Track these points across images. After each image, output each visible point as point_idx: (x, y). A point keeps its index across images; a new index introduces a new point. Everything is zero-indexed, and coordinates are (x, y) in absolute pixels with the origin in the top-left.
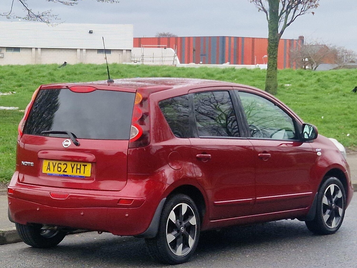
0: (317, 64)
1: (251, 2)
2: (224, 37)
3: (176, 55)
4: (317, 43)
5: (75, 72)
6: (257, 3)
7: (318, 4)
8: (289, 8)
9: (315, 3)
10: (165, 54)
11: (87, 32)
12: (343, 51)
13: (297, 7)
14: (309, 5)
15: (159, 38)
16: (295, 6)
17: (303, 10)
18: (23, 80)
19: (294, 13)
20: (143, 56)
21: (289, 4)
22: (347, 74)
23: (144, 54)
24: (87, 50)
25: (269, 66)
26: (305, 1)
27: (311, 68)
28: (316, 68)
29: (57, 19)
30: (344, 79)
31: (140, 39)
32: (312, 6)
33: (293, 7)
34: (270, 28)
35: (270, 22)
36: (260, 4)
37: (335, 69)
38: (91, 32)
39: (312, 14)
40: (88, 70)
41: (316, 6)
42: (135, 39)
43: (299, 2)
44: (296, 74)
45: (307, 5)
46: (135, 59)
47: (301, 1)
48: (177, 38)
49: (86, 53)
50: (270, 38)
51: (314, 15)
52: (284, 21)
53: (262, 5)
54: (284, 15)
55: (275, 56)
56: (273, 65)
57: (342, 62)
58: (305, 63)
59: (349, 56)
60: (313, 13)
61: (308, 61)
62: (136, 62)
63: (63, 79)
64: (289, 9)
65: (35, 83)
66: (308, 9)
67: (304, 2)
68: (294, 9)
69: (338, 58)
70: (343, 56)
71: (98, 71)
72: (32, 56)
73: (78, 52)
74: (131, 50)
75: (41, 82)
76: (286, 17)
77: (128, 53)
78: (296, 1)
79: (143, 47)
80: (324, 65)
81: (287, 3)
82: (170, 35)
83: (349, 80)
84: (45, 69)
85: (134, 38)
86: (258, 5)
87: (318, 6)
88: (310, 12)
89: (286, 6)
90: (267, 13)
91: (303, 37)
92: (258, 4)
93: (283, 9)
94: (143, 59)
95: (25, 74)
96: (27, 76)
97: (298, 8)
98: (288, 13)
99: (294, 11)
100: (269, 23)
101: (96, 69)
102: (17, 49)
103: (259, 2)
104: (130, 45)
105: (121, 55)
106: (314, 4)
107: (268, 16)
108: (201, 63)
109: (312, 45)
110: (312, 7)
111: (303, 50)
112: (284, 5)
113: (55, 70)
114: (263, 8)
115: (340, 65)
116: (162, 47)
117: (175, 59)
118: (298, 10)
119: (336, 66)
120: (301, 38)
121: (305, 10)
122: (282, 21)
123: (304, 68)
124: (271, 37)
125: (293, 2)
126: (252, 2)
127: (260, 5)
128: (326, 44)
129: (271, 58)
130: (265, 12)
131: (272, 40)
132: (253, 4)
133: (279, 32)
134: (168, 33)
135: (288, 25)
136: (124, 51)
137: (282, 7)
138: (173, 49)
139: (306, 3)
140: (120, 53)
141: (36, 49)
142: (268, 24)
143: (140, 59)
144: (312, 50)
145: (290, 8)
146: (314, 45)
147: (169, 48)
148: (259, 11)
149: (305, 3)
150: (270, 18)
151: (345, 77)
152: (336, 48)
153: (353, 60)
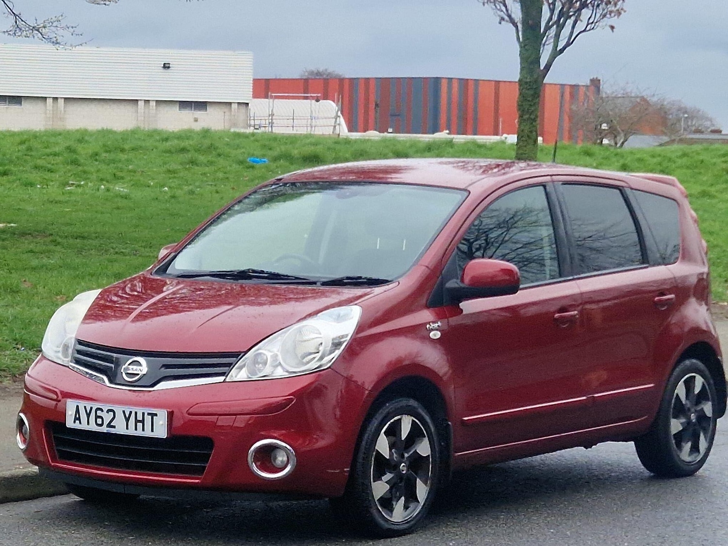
0: (625, 135)
1: (484, 4)
2: (437, 80)
3: (339, 113)
4: (627, 93)
5: (122, 146)
6: (497, 5)
7: (622, 9)
8: (563, 16)
9: (615, 6)
10: (317, 112)
11: (159, 65)
12: (680, 109)
13: (579, 15)
14: (604, 10)
15: (306, 81)
16: (575, 12)
17: (591, 21)
18: (11, 162)
19: (573, 27)
20: (273, 115)
21: (562, 8)
22: (685, 155)
23: (274, 112)
24: (158, 102)
25: (520, 137)
26: (596, 3)
27: (613, 143)
28: (623, 143)
29: (74, 35)
30: (677, 165)
31: (267, 81)
32: (611, 12)
33: (571, 14)
34: (524, 59)
35: (523, 45)
36: (504, 9)
37: (661, 145)
38: (167, 65)
39: (609, 29)
40: (149, 143)
41: (619, 13)
42: (256, 81)
43: (584, 5)
44: (579, 154)
45: (599, 12)
46: (257, 122)
47: (588, 2)
48: (341, 80)
49: (156, 109)
50: (525, 80)
51: (613, 31)
52: (552, 44)
53: (507, 10)
54: (553, 31)
55: (533, 117)
56: (529, 134)
57: (677, 132)
58: (601, 133)
59: (692, 120)
60: (612, 28)
61: (607, 130)
62: (258, 129)
63: (96, 160)
64: (562, 19)
65: (36, 167)
66: (603, 18)
67: (594, 3)
68: (573, 18)
69: (669, 124)
70: (679, 120)
71: (169, 144)
72: (46, 114)
73: (139, 107)
74: (247, 104)
75: (49, 166)
76: (557, 36)
77: (243, 109)
78: (576, 2)
79: (272, 97)
80: (639, 137)
81: (559, 6)
82: (329, 74)
83: (688, 168)
84: (60, 139)
85: (254, 80)
86: (499, 10)
87: (623, 12)
88: (606, 25)
89: (556, 12)
90: (517, 27)
91: (600, 80)
92: (499, 7)
93: (551, 19)
94: (272, 123)
95: (17, 150)
96: (20, 154)
97: (581, 18)
98: (560, 27)
99: (572, 22)
100: (521, 47)
101: (167, 140)
102: (16, 100)
103: (501, 5)
104: (245, 93)
105: (227, 114)
106: (613, 9)
107: (520, 33)
108: (390, 130)
109: (616, 97)
110: (610, 15)
111: (598, 107)
112: (552, 11)
113: (80, 141)
114: (509, 16)
115: (673, 137)
116: (313, 98)
117: (338, 122)
118: (581, 21)
119: (666, 139)
120: (596, 83)
121: (595, 21)
122: (547, 43)
123: (599, 144)
124: (526, 76)
125: (571, 4)
126: (486, 4)
127: (502, 11)
128: (644, 94)
129: (525, 120)
130: (513, 25)
131: (526, 83)
132: (489, 7)
133: (542, 68)
134: (326, 70)
135: (562, 51)
136: (234, 106)
137: (549, 15)
138: (334, 101)
139: (598, 6)
140: (225, 109)
141: (55, 99)
142: (519, 49)
143: (267, 121)
144: (616, 107)
145: (565, 16)
146: (620, 95)
147: (326, 99)
148: (500, 23)
149: (595, 7)
150: (523, 37)
151: (679, 162)
152: (665, 103)
153: (700, 128)
